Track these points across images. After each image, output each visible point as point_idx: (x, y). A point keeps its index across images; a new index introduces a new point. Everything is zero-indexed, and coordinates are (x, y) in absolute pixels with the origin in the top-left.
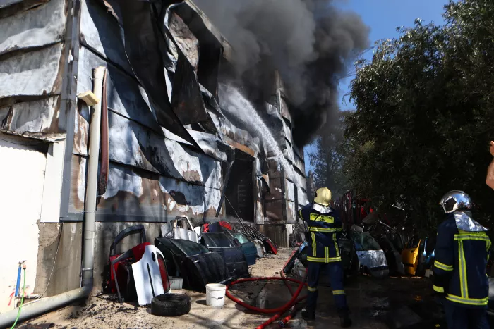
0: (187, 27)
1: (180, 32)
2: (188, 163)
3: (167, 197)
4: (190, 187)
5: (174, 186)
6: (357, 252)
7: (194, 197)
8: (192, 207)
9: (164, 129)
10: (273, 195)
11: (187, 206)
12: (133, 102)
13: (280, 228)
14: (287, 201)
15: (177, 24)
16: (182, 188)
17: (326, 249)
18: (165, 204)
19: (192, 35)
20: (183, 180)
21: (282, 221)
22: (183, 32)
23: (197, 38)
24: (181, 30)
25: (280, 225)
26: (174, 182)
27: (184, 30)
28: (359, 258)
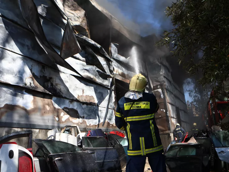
0: (76, 3)
1: (72, 7)
2: (83, 90)
3: (60, 111)
4: (85, 106)
5: (67, 104)
6: (216, 148)
7: (87, 113)
8: (86, 120)
9: (58, 66)
10: (160, 115)
11: (81, 119)
12: (28, 46)
13: (167, 136)
14: (170, 118)
15: (69, 2)
16: (75, 106)
17: (142, 139)
18: (58, 116)
19: (80, 8)
20: (77, 101)
21: (167, 132)
22: (74, 7)
23: (84, 10)
24: (72, 6)
25: (166, 134)
26: (67, 101)
27: (74, 6)
28: (219, 155)
